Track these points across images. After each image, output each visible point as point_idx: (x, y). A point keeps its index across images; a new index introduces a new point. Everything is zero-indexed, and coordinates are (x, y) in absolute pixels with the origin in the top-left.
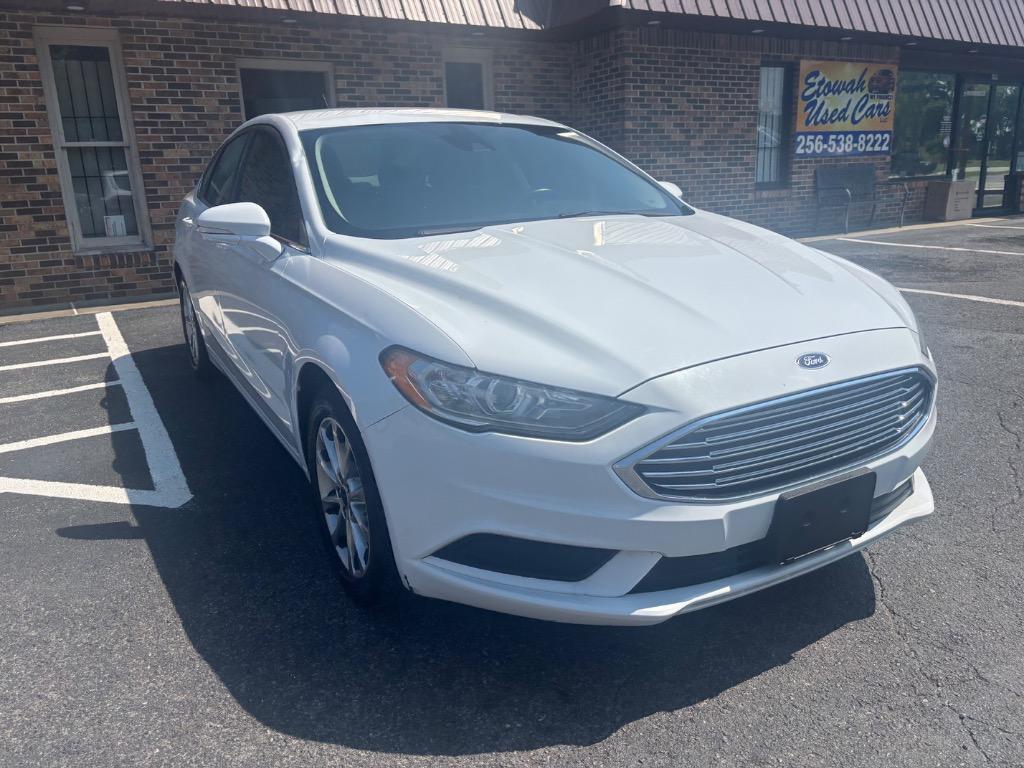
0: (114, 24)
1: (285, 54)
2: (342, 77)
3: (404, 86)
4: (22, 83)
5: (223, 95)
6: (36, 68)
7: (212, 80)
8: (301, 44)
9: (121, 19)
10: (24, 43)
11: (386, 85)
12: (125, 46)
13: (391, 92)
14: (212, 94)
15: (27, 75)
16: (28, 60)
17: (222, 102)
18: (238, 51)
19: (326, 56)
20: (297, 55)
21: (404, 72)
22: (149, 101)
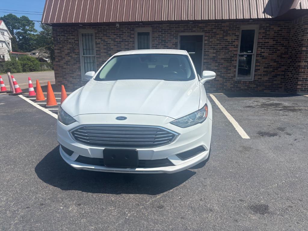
0: (151, 26)
1: (191, 31)
2: (207, 36)
3: (225, 38)
4: (130, 41)
5: (174, 42)
6: (134, 38)
7: (172, 39)
8: (196, 28)
9: (153, 25)
10: (132, 32)
11: (220, 38)
12: (153, 32)
13: (221, 40)
14: (171, 43)
15: (131, 40)
16: (132, 36)
17: (173, 44)
18: (179, 31)
19: (203, 31)
20: (195, 31)
21: (226, 34)
22: (156, 45)
